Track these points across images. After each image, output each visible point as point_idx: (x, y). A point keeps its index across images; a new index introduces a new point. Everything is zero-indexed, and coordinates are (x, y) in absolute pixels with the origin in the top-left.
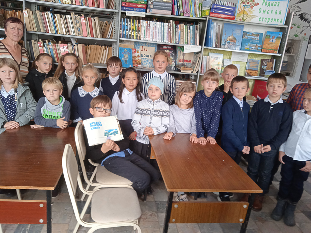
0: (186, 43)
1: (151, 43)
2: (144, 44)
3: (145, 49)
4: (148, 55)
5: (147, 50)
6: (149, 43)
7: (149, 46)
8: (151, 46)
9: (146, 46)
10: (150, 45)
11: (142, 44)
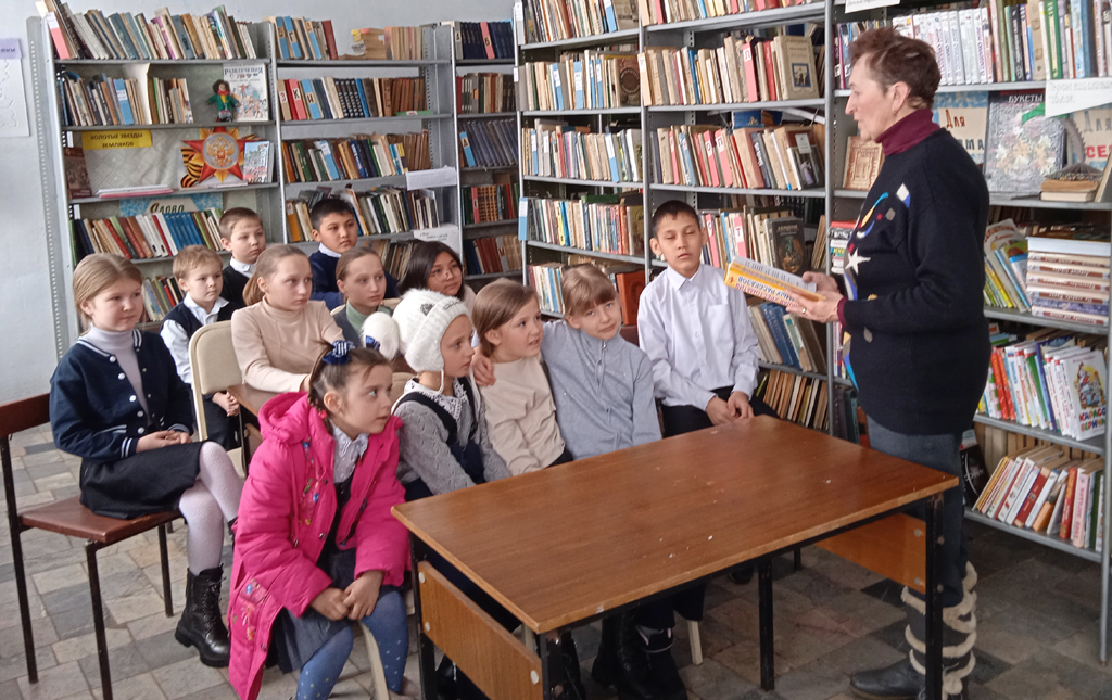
0: (1056, 75)
1: (970, 94)
2: (950, 100)
3: (955, 118)
4: (972, 141)
5: (963, 124)
6: (962, 93)
7: (966, 105)
8: (974, 106)
9: (957, 106)
10: (968, 100)
11: (942, 102)
